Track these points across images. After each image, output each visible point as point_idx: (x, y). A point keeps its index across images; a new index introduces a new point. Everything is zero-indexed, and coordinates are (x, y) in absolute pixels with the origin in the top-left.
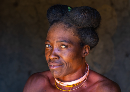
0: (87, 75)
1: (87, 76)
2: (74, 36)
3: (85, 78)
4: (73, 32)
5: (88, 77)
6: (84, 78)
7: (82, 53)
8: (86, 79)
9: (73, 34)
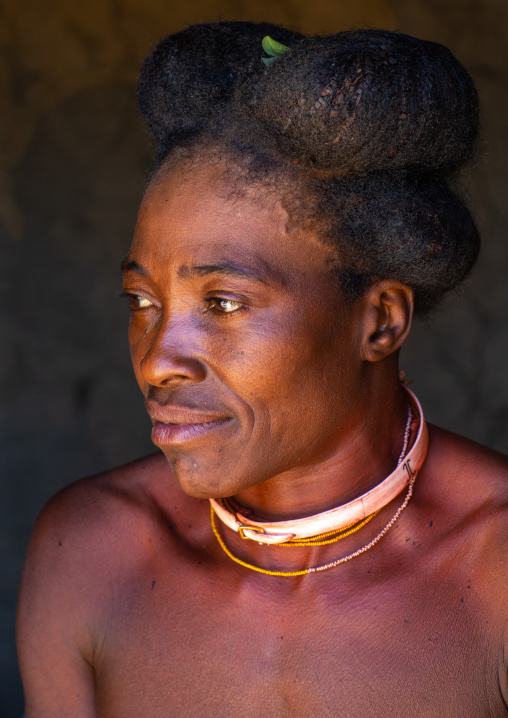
0: (413, 465)
1: (411, 474)
2: (288, 230)
3: (402, 487)
4: (285, 206)
5: (420, 477)
6: (393, 489)
7: (361, 336)
8: (404, 492)
9: (285, 215)
